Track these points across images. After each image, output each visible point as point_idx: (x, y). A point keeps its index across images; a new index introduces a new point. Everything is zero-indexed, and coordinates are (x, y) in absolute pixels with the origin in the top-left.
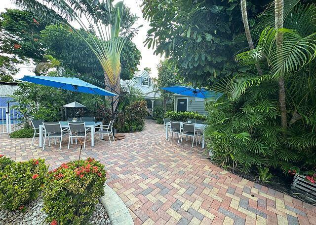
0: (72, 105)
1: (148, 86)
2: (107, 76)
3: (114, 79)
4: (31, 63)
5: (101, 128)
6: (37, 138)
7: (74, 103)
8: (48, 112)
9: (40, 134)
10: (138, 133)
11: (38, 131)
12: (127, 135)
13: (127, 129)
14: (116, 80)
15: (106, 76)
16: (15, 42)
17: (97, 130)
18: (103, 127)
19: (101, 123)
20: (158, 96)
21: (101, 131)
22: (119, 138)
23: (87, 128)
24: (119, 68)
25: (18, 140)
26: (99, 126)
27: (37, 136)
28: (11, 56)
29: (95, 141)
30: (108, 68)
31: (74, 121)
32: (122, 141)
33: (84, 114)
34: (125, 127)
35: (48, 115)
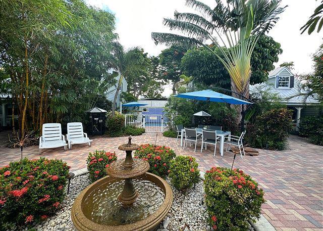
0: (200, 114)
1: (289, 88)
2: (234, 83)
3: (242, 85)
4: (170, 84)
5: (229, 138)
6: (179, 139)
7: (202, 112)
8: (184, 119)
9: (182, 136)
10: (278, 153)
11: (180, 134)
12: (260, 151)
13: (259, 144)
14: (244, 86)
15: (232, 84)
16: (164, 71)
17: (226, 140)
18: (231, 137)
19: (229, 133)
20: (310, 100)
21: (229, 142)
22: (251, 153)
23: (217, 137)
24: (248, 72)
25: (167, 138)
26: (227, 136)
27: (180, 137)
28: (161, 81)
29: (224, 151)
30: (235, 74)
31: (205, 128)
32: (256, 158)
33: (211, 122)
34: (256, 141)
35: (184, 122)
